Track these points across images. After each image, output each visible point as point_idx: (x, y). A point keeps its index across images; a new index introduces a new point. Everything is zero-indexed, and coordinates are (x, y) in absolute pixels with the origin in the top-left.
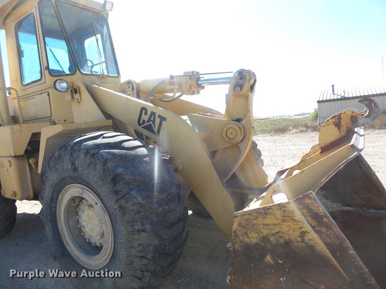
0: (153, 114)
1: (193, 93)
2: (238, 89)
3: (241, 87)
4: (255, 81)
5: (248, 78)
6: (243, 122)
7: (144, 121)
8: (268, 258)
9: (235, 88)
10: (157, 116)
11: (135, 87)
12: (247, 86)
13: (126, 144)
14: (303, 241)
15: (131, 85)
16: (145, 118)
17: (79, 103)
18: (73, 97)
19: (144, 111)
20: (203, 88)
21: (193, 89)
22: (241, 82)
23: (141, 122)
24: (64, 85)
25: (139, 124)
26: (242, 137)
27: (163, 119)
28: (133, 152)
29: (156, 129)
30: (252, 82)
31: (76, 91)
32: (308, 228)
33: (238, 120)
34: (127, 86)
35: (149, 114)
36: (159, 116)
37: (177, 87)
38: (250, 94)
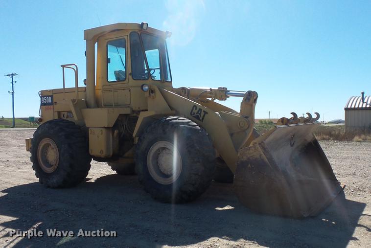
0: (200, 110)
1: (223, 100)
2: (247, 101)
3: (249, 100)
4: (257, 97)
5: (253, 95)
6: (249, 119)
7: (194, 113)
8: (249, 166)
9: (246, 100)
10: (202, 111)
11: (186, 92)
12: (252, 100)
13: (191, 123)
14: (260, 158)
15: (184, 90)
16: (195, 111)
17: (153, 98)
18: (150, 94)
19: (195, 108)
20: (229, 97)
21: (223, 97)
22: (249, 97)
23: (192, 114)
24: (147, 88)
25: (191, 115)
26: (247, 126)
27: (206, 113)
28: (194, 127)
29: (201, 118)
30: (255, 98)
31: (152, 92)
32: (262, 153)
33: (247, 117)
34: (181, 91)
35: (198, 109)
36: (204, 111)
37: (214, 95)
38: (253, 104)
